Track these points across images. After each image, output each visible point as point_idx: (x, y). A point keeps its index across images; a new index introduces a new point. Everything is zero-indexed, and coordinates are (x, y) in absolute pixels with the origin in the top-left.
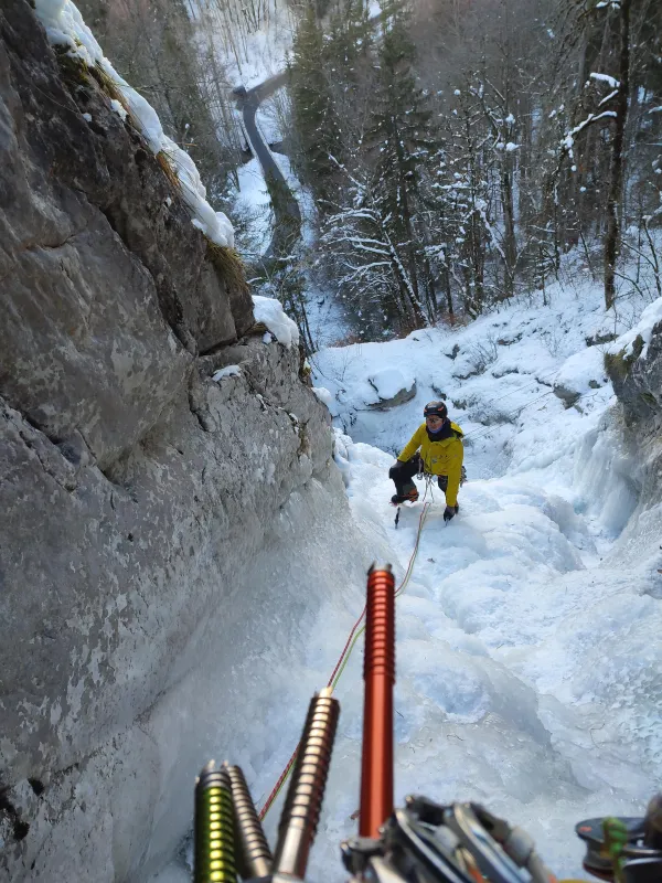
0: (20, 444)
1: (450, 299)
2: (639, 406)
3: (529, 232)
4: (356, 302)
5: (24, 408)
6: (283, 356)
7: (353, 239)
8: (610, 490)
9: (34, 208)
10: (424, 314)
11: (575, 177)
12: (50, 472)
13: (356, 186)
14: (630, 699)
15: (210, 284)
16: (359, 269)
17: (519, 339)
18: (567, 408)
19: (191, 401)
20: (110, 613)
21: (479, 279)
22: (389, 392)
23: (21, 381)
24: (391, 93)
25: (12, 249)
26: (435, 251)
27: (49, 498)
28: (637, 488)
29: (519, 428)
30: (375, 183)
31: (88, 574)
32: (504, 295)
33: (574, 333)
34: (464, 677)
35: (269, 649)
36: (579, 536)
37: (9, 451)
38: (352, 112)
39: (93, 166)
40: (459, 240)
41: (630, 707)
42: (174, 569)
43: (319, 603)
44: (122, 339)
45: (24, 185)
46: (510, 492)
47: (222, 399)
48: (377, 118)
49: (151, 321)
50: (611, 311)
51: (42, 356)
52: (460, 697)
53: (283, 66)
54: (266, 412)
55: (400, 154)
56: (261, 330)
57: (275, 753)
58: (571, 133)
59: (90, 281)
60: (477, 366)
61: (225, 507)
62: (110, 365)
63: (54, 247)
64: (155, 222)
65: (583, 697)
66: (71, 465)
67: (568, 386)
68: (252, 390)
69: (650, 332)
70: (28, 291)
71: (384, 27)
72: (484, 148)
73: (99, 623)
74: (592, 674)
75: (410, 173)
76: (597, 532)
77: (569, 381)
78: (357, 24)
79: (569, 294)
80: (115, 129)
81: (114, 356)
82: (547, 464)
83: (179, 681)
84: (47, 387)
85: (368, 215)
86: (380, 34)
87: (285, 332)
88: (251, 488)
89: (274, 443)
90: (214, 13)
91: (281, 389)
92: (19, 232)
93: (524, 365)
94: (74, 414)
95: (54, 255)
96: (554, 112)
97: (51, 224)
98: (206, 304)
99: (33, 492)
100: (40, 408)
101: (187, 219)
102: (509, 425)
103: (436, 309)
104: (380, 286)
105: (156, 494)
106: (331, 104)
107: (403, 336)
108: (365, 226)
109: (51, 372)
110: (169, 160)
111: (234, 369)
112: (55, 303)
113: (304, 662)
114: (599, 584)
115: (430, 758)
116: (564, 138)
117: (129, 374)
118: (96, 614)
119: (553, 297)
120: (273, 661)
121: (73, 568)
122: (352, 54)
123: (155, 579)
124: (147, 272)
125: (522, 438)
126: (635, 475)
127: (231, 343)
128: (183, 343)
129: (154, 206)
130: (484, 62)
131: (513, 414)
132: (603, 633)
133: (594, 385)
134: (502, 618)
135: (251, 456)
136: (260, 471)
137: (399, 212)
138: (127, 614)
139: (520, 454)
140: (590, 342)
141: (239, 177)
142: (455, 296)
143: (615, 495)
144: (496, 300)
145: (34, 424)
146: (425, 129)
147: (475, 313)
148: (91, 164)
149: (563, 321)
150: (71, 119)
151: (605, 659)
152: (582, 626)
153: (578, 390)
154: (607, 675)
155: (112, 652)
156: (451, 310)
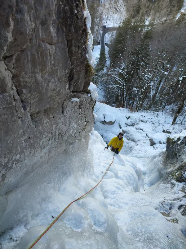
0: (12, 99)
1: (133, 104)
2: (171, 155)
3: (160, 96)
4: (109, 93)
5: (17, 87)
6: (91, 101)
7: (116, 77)
8: (154, 173)
9: (50, 30)
10: (125, 104)
11: (178, 88)
12: (16, 111)
13: (123, 64)
14: (142, 239)
15: (82, 74)
16: (114, 85)
17: (146, 122)
18: (151, 145)
19: (63, 104)
20: (13, 159)
21: (143, 102)
22: (107, 120)
23: (21, 79)
24: (142, 45)
25: (38, 39)
26: (136, 90)
27: (12, 119)
28: (162, 176)
29: (136, 145)
30: (128, 66)
31: (12, 146)
32: (148, 109)
33: (161, 127)
34: (102, 216)
35: (51, 183)
36: (141, 181)
37: (7, 100)
38: (130, 46)
39: (71, 27)
40: (143, 90)
41: (142, 242)
42: (37, 151)
43: (70, 174)
44: (55, 80)
45: (50, 22)
46: (129, 162)
47: (71, 107)
48: (136, 50)
49: (65, 78)
50: (173, 126)
51: (30, 75)
52: (99, 222)
53: (118, 26)
54: (80, 115)
55: (138, 62)
56: (89, 92)
57: (39, 216)
58: (183, 77)
59: (54, 59)
60: (133, 124)
61: (58, 138)
62: (48, 86)
63: (49, 44)
64: (79, 50)
65: (129, 232)
66: (23, 111)
67: (154, 140)
68: (80, 108)
69: (183, 137)
70: (36, 54)
71: (147, 28)
72: (158, 70)
73: (8, 162)
74: (134, 226)
75: (138, 67)
76: (146, 182)
77: (154, 139)
78: (141, 24)
79: (164, 116)
80: (81, 19)
81: (51, 83)
82: (140, 158)
83: (23, 185)
84: (27, 84)
85: (122, 73)
86: (146, 29)
87: (94, 95)
88: (67, 135)
89: (78, 125)
90: (107, 4)
91: (86, 110)
92: (42, 34)
93: (145, 129)
94: (31, 95)
95: (49, 47)
96: (180, 70)
97: (52, 37)
98: (79, 78)
99: (8, 115)
100: (22, 90)
101: (86, 54)
102: (134, 143)
103: (129, 104)
104: (117, 92)
105: (42, 128)
106: (126, 41)
107: (117, 107)
108: (121, 75)
109: (31, 80)
110: (89, 35)
111: (78, 100)
112: (42, 61)
113: (59, 190)
114: (144, 200)
115: (87, 244)
116: (180, 77)
117: (52, 90)
118: (9, 159)
119: (160, 115)
120: (51, 187)
121: (9, 142)
122: (136, 31)
123: (31, 153)
124: (70, 64)
125: (136, 148)
126: (163, 172)
127: (79, 92)
128: (70, 88)
129: (81, 46)
130: (168, 49)
131: (136, 141)
132: (141, 215)
133: (160, 143)
134: (115, 197)
135: (71, 126)
136: (72, 131)
137: (131, 76)
138: (18, 161)
139: (133, 152)
140: (164, 131)
141: (94, 48)
142: (135, 103)
143: (155, 175)
144: (145, 109)
145: (19, 94)
146: (147, 58)
147: (138, 110)
148: (70, 25)
149: (159, 123)
150: (72, 10)
151: (139, 224)
152: (136, 211)
153: (156, 142)
154: (138, 229)
155: (8, 171)
156: (132, 107)
